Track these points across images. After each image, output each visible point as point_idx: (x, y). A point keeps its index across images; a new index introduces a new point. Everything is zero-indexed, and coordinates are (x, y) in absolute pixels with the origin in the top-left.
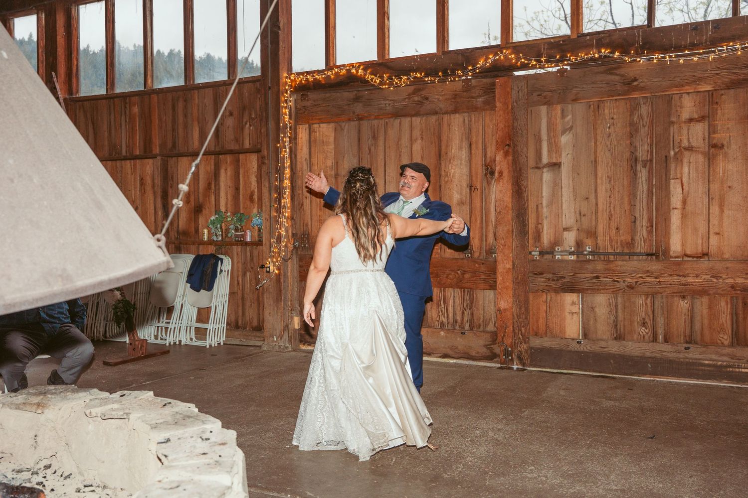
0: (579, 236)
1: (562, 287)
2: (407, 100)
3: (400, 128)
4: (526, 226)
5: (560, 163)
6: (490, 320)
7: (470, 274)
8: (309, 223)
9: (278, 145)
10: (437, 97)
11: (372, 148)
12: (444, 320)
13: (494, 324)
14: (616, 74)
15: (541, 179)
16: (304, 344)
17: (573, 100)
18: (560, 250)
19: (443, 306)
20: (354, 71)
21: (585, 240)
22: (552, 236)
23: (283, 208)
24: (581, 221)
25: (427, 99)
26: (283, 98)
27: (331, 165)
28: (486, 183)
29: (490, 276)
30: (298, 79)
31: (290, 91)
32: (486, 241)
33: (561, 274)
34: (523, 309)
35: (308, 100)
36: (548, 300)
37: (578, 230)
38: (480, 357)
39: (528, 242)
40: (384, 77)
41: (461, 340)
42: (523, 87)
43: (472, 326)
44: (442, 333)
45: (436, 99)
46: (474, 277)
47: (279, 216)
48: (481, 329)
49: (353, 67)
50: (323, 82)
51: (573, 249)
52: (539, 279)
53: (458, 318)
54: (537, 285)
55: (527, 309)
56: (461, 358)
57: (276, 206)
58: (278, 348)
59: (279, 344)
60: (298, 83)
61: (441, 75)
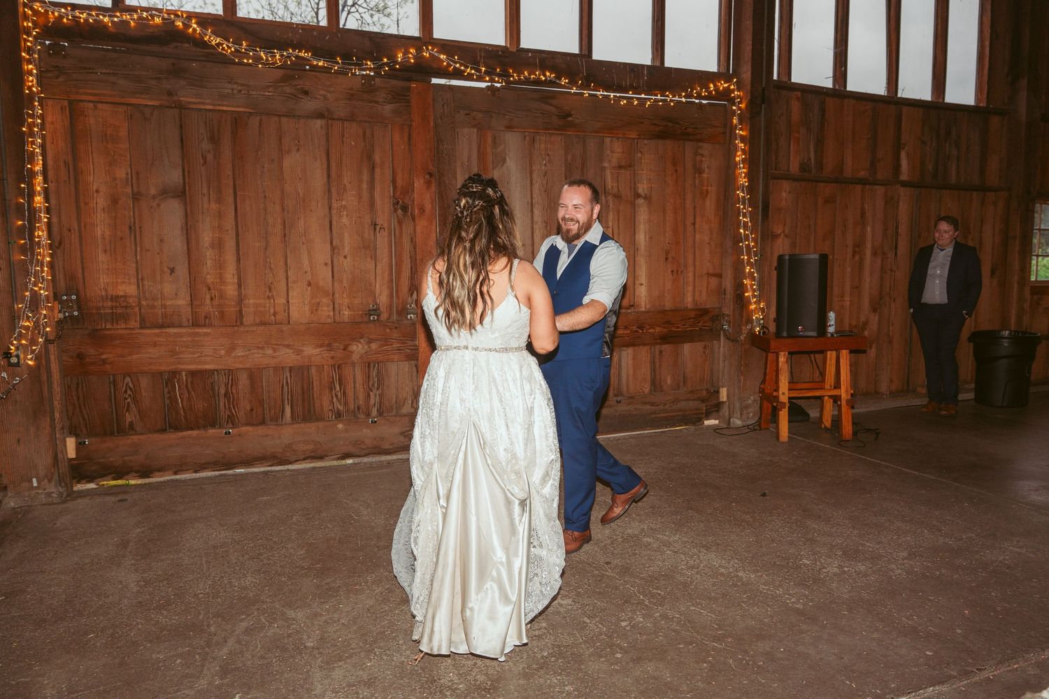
2: (271, 89)
3: (260, 131)
6: (405, 399)
7: (379, 342)
8: (80, 275)
9: (23, 129)
10: (322, 92)
11: (210, 157)
12: (341, 408)
13: (410, 405)
14: (551, 105)
16: (79, 482)
17: (506, 127)
19: (338, 389)
20: (179, 24)
23: (38, 248)
25: (306, 93)
27: (125, 176)
28: (396, 221)
29: (406, 343)
30: (53, 13)
31: (36, 32)
32: (398, 297)
35: (65, 57)
38: (395, 450)
40: (242, 45)
41: (368, 431)
42: (449, 101)
43: (381, 410)
44: (340, 426)
45: (321, 95)
46: (384, 346)
47: (31, 263)
48: (394, 412)
49: (177, 15)
50: (112, 30)
53: (361, 402)
56: (369, 454)
57: (23, 242)
58: (44, 499)
59: (46, 491)
60: (51, 20)
61: (340, 61)
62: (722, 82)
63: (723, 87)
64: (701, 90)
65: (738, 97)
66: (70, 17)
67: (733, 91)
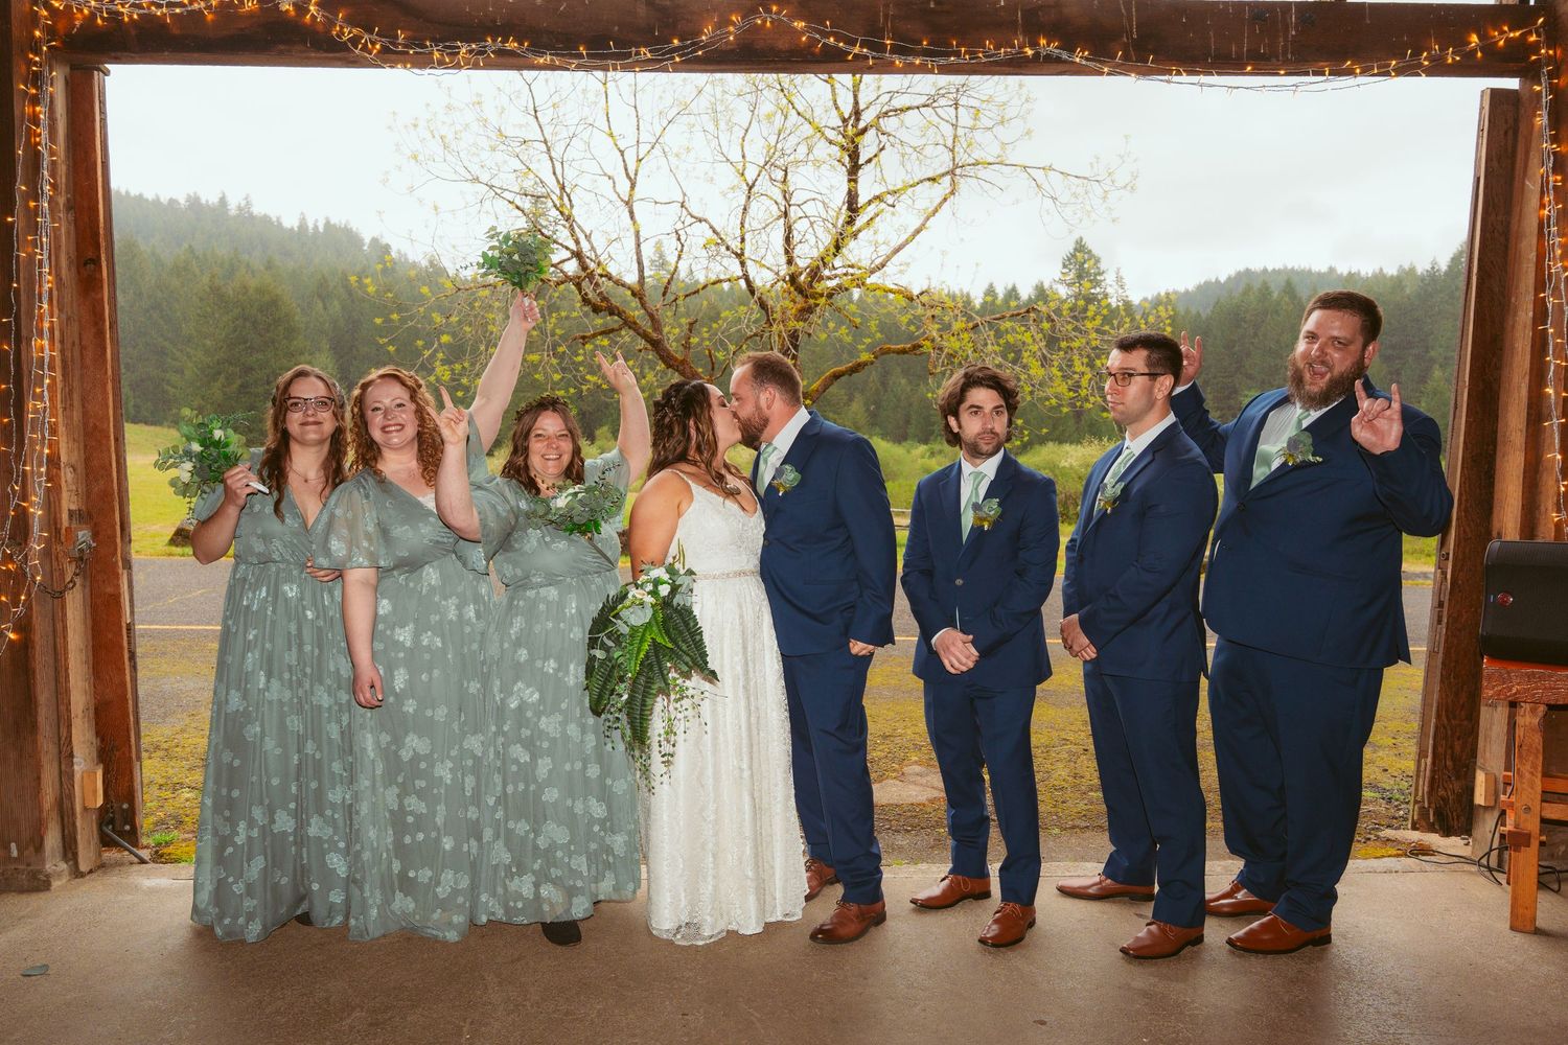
9: (10, 219)
20: (290, 8)
23: (33, 431)
26: (24, 67)
30: (80, 11)
31: (49, 48)
40: (396, 37)
47: (18, 455)
50: (176, 31)
57: (6, 420)
58: (26, 883)
59: (31, 868)
60: (77, 23)
61: (584, 52)
62: (1506, 28)
63: (1508, 40)
64: (1443, 49)
65: (1550, 60)
66: (105, 15)
67: (1535, 48)
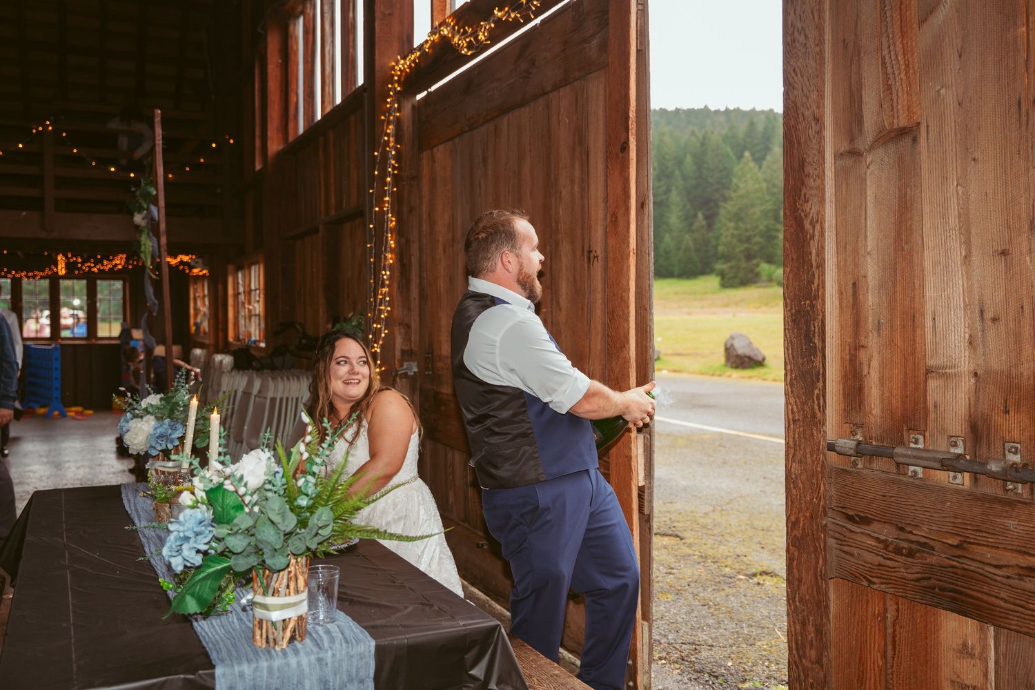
0: (977, 398)
1: (925, 583)
4: (815, 354)
5: (918, 124)
15: (863, 192)
18: (921, 446)
21: (997, 418)
22: (895, 392)
24: (984, 342)
33: (921, 533)
34: (811, 628)
36: (889, 615)
37: (976, 374)
39: (823, 409)
51: (960, 451)
52: (859, 537)
54: (852, 555)
55: (820, 631)
